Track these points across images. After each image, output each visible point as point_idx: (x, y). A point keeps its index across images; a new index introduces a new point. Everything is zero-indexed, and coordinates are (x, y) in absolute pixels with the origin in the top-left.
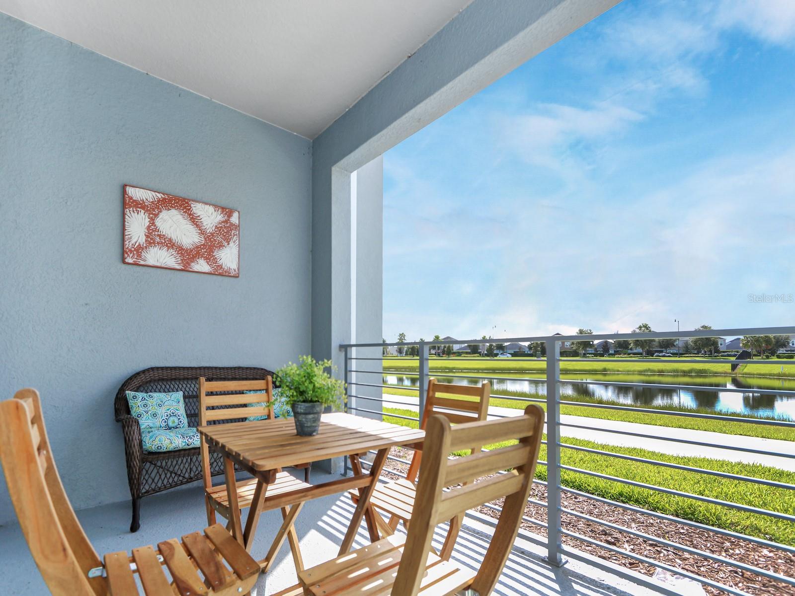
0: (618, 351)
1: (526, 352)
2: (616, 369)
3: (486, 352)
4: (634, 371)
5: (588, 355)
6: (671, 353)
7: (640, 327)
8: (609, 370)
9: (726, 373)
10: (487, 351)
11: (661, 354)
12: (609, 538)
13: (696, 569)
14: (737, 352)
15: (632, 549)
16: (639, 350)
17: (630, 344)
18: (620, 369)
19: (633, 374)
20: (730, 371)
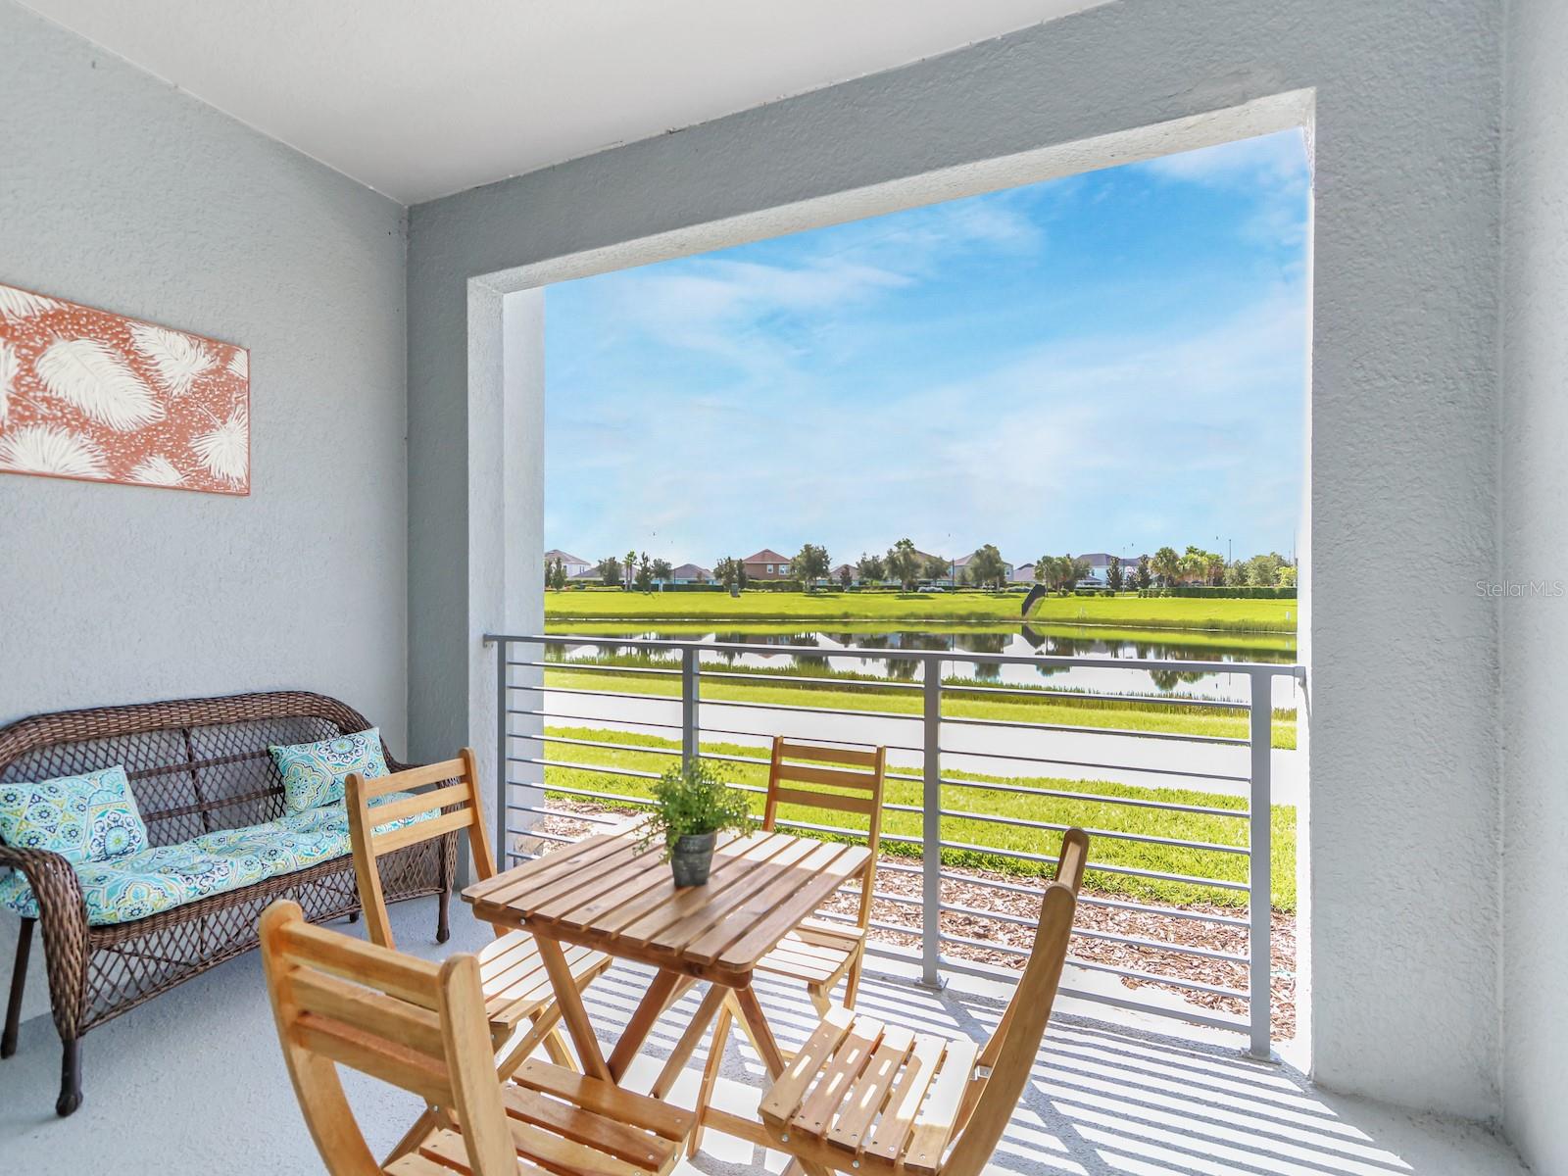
0: (864, 583)
1: (711, 584)
2: (863, 613)
3: (634, 582)
4: (890, 617)
5: (818, 589)
6: (943, 587)
7: (899, 545)
8: (852, 616)
9: (1015, 619)
10: (636, 580)
11: (928, 589)
12: (976, 929)
13: (1088, 953)
14: (1028, 585)
15: (1011, 940)
16: (898, 582)
17: (883, 572)
18: (870, 614)
19: (889, 622)
20: (1020, 615)
